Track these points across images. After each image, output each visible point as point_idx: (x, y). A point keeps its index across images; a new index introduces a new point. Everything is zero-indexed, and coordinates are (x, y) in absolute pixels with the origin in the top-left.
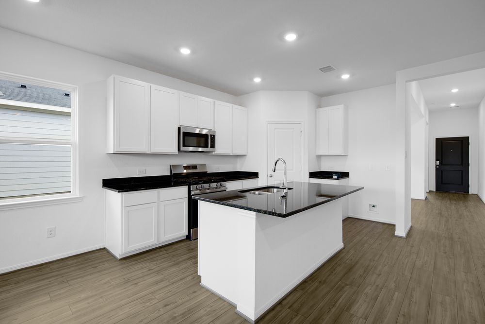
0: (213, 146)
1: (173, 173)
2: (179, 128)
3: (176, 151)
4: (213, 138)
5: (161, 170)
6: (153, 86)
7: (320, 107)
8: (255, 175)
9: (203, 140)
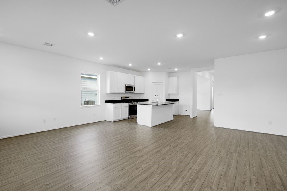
0: (134, 91)
1: (122, 99)
2: (125, 85)
3: (124, 92)
4: (134, 88)
5: (119, 98)
6: (119, 73)
7: (170, 77)
8: (147, 100)
9: (131, 88)
